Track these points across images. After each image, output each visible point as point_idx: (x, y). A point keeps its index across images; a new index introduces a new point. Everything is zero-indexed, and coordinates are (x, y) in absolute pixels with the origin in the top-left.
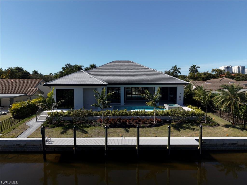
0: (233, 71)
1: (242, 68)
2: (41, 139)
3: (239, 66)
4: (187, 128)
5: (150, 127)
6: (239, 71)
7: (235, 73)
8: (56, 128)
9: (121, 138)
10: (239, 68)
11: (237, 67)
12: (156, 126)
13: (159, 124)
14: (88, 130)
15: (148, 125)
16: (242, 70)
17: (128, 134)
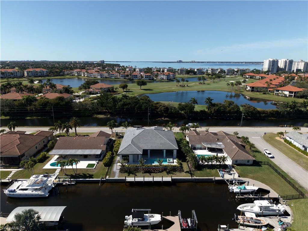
0: (279, 65)
1: (289, 62)
2: (125, 178)
3: (286, 60)
4: (171, 173)
5: (159, 172)
6: (285, 66)
7: (281, 68)
8: (126, 173)
9: (148, 178)
10: (286, 62)
11: (284, 60)
12: (161, 172)
13: (162, 171)
14: (137, 174)
15: (158, 172)
16: (289, 64)
17: (151, 176)
